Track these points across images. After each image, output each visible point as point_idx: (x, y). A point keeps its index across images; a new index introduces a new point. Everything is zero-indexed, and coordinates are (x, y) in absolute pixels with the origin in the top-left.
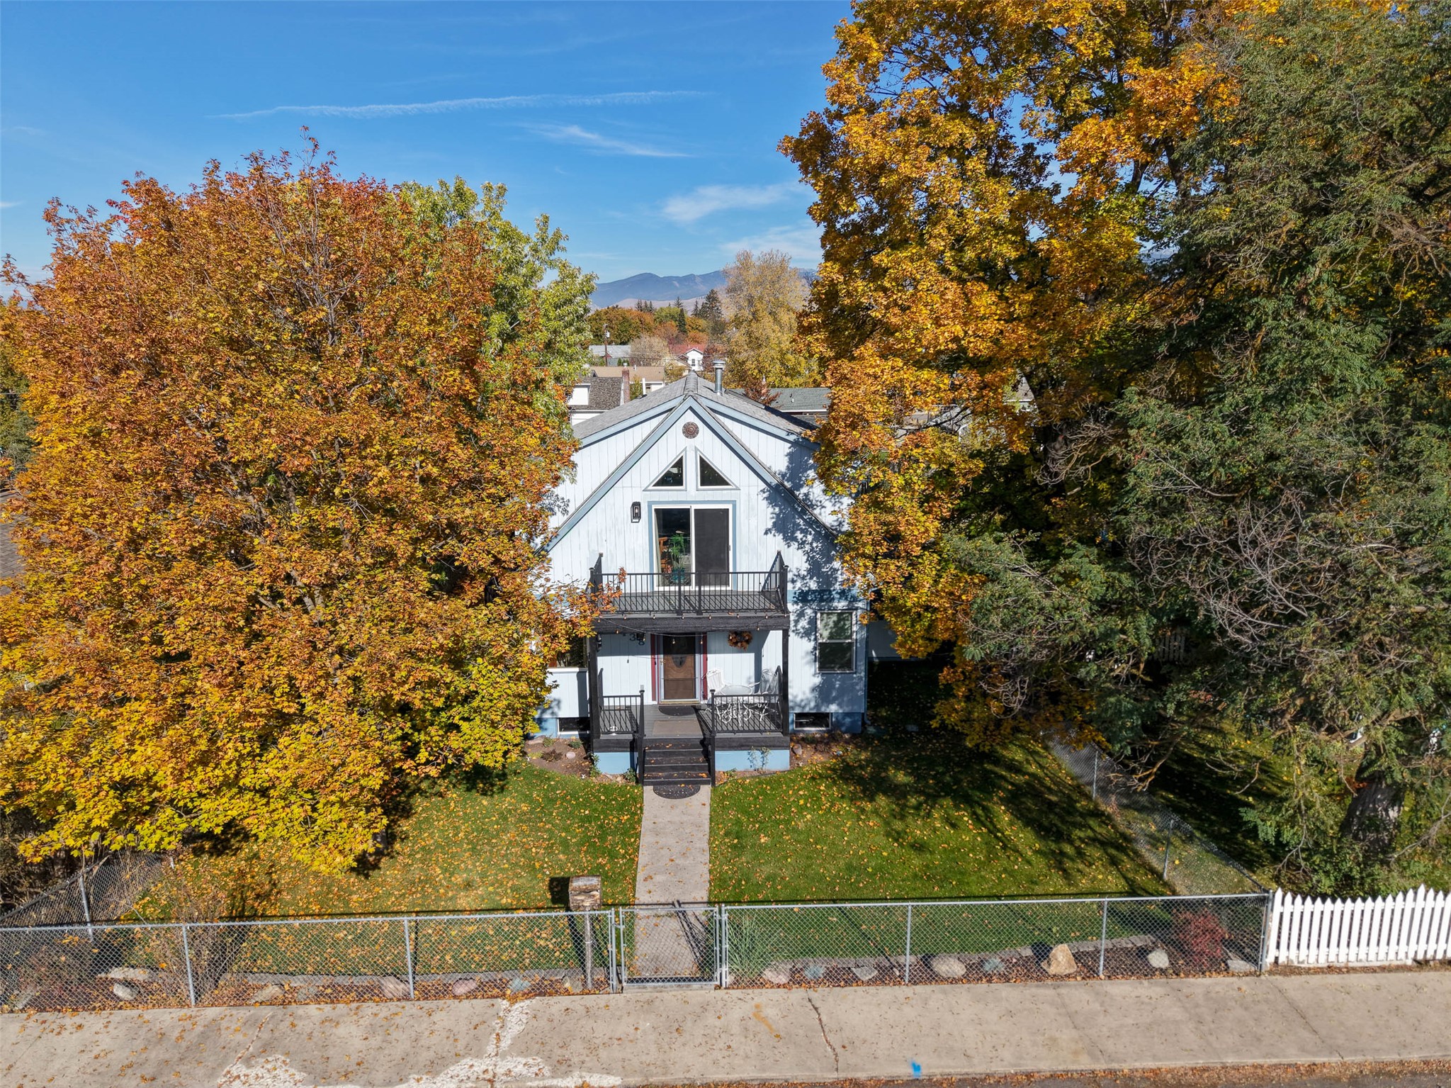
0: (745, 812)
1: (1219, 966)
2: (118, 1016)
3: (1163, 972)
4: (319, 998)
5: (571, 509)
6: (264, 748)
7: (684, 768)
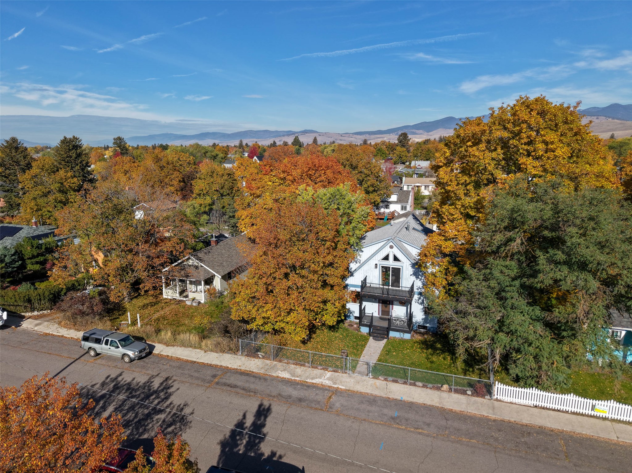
0: (393, 347)
1: (483, 396)
2: (260, 360)
3: (469, 395)
4: (294, 364)
5: (361, 262)
6: (288, 315)
7: (381, 334)
